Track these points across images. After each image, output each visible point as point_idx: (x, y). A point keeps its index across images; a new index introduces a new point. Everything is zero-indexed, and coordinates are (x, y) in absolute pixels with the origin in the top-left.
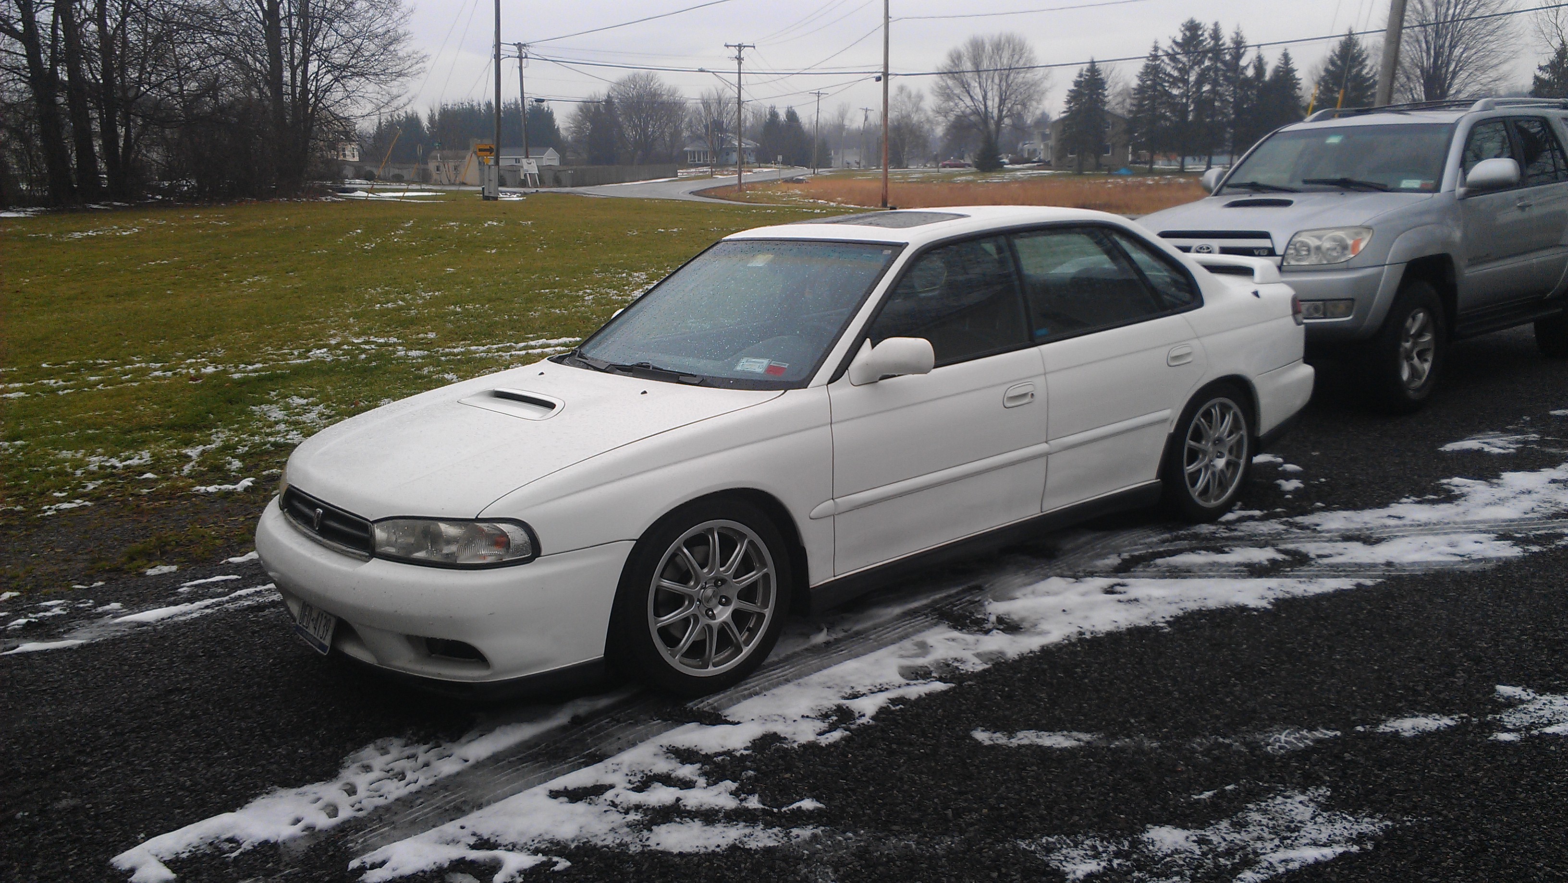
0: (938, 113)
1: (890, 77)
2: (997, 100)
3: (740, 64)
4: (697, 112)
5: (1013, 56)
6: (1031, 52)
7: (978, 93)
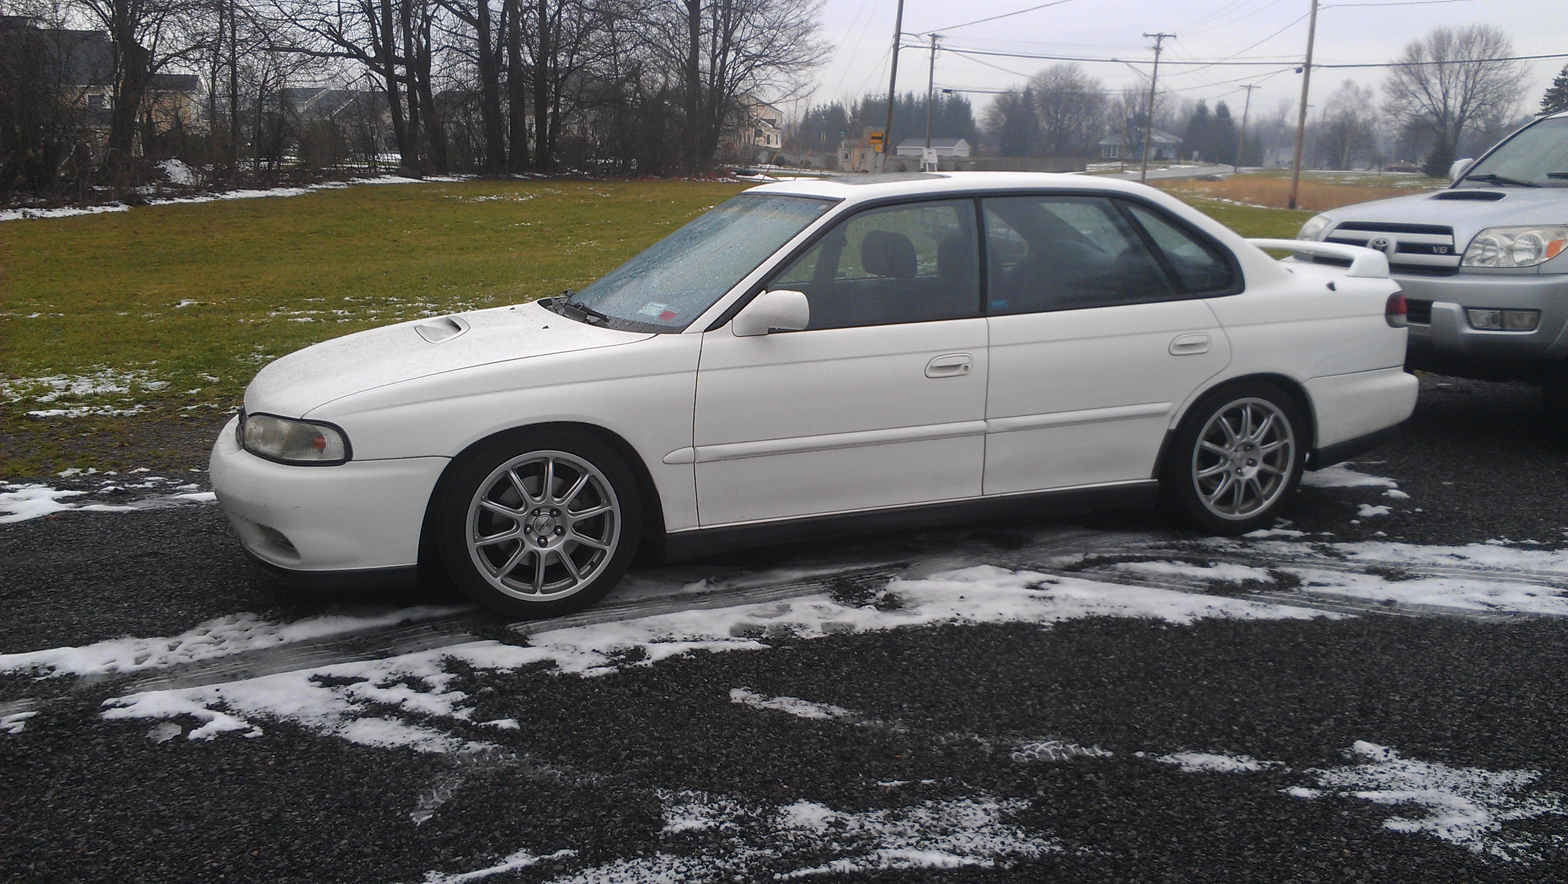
0: (1388, 111)
1: (1312, 69)
2: (1460, 99)
3: (1157, 54)
4: (1118, 104)
5: (1485, 51)
6: (1508, 45)
7: (1436, 89)
